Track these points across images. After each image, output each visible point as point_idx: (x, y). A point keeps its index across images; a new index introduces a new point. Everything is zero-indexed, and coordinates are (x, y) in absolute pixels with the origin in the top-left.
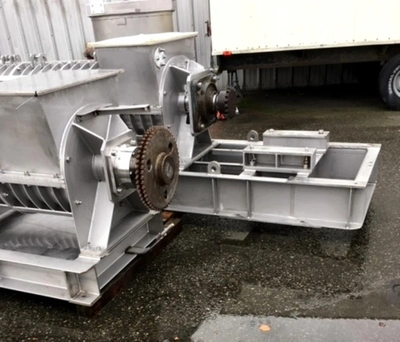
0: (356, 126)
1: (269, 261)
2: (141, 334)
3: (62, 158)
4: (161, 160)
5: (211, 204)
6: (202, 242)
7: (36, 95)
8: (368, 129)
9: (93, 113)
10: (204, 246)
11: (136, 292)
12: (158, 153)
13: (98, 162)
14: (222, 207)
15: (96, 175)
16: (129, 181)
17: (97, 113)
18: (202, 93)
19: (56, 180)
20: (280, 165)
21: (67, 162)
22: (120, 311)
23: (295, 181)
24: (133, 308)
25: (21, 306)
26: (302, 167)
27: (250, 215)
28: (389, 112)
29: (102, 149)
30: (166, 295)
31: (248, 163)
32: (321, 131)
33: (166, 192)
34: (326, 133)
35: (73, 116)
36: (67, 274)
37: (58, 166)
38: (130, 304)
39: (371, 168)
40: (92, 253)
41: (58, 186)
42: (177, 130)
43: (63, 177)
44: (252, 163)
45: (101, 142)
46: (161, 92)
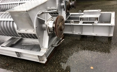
0: (103, 5)
1: (89, 46)
2: (59, 70)
3: (35, 26)
4: (61, 25)
5: (71, 31)
6: (70, 41)
7: (27, 11)
8: (106, 6)
9: (42, 13)
10: (71, 43)
11: (55, 57)
12: (60, 23)
13: (44, 26)
14: (74, 32)
15: (43, 29)
16: (53, 30)
17: (43, 13)
18: (68, 3)
19: (34, 32)
20: (89, 20)
21: (36, 27)
22: (52, 64)
23: (94, 25)
24: (56, 62)
25: (27, 63)
26: (95, 20)
27: (82, 33)
28: (111, 1)
29: (45, 23)
30: (63, 58)
31: (81, 20)
32: (99, 10)
33: (62, 32)
34: (100, 10)
35: (37, 15)
36: (38, 56)
37: (34, 28)
38: (55, 61)
39: (114, 19)
40: (44, 49)
41: (34, 34)
42: (61, 12)
43: (35, 31)
44: (82, 20)
45: (45, 21)
46: (57, 3)
